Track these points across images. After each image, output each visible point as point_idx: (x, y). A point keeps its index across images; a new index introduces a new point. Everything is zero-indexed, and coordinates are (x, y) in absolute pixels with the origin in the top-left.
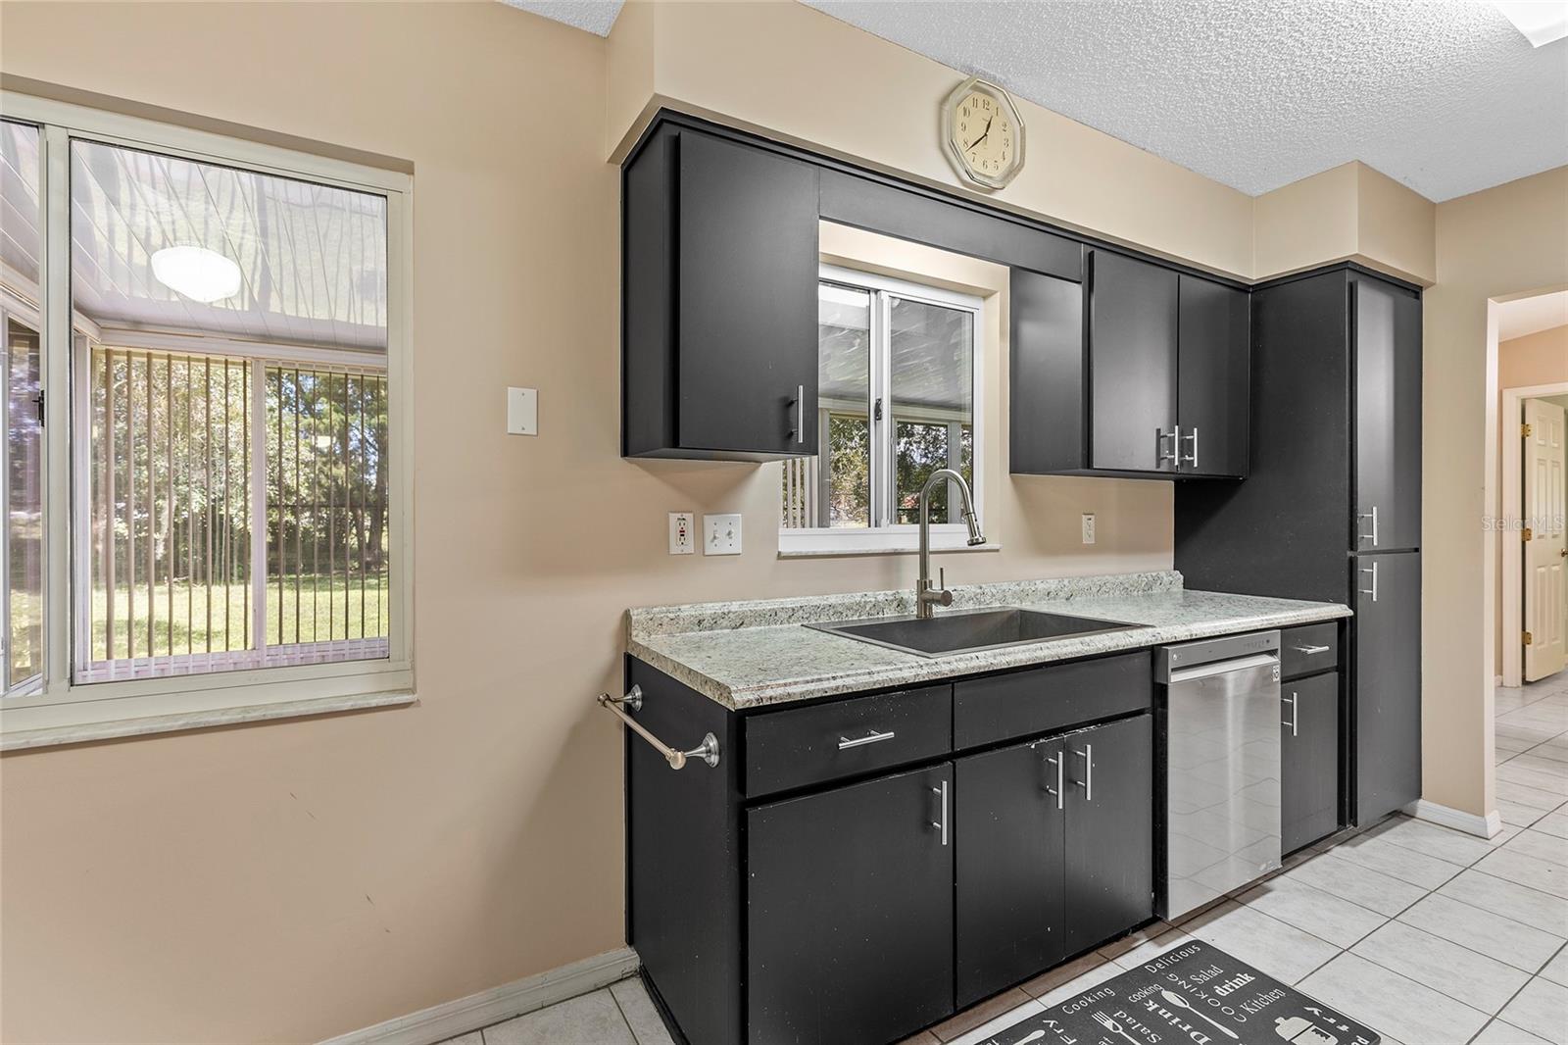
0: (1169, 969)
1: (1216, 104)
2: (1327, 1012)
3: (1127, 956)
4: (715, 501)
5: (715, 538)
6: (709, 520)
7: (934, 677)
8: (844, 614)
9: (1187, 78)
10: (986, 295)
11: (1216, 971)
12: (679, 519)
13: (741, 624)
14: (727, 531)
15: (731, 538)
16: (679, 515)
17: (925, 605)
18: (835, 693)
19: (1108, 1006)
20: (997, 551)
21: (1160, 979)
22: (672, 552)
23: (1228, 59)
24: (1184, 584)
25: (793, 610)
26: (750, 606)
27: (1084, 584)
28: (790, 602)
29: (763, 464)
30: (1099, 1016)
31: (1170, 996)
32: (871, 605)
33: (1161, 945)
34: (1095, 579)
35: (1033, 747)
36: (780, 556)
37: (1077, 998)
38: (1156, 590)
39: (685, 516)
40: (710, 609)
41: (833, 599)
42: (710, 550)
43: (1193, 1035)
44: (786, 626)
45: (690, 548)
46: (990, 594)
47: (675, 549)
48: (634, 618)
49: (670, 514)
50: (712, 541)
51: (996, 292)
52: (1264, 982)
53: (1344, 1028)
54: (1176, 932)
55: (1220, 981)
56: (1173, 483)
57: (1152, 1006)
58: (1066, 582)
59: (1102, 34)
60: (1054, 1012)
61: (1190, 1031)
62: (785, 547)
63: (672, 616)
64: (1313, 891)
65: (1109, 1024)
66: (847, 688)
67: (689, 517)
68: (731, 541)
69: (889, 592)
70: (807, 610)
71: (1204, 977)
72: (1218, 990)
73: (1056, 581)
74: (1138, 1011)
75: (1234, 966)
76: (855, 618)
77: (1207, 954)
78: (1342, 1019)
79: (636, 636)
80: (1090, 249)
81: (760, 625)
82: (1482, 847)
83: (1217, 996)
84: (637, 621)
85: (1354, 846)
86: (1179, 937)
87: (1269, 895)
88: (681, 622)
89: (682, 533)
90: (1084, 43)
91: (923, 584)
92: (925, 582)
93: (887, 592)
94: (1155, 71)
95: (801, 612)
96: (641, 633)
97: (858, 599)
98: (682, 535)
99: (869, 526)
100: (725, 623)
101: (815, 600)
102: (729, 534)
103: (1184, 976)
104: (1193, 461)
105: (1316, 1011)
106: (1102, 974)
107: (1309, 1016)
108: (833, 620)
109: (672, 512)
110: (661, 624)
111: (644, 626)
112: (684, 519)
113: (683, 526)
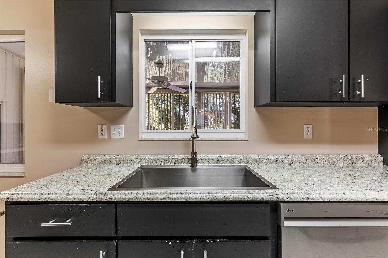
4: (114, 121)
6: (112, 127)
7: (99, 200)
8: (163, 162)
12: (101, 127)
13: (120, 163)
14: (119, 131)
15: (120, 133)
16: (101, 126)
18: (44, 201)
20: (248, 141)
22: (99, 138)
24: (383, 162)
25: (141, 159)
26: (124, 157)
32: (176, 160)
34: (311, 156)
35: (170, 243)
36: (140, 141)
38: (359, 164)
39: (103, 126)
40: (110, 157)
41: (159, 157)
42: (112, 137)
45: (105, 136)
46: (239, 159)
50: (113, 134)
58: (290, 157)
62: (142, 137)
66: (50, 200)
67: (105, 126)
70: (146, 160)
73: (283, 156)
76: (168, 164)
84: (83, 159)
88: (98, 161)
89: (102, 131)
93: (185, 155)
95: (144, 160)
96: (85, 163)
97: (170, 157)
98: (103, 132)
100: (114, 162)
101: (152, 156)
104: (361, 94)
108: (158, 164)
109: (99, 125)
110: (91, 161)
111: (86, 161)
112: (103, 127)
113: (102, 129)
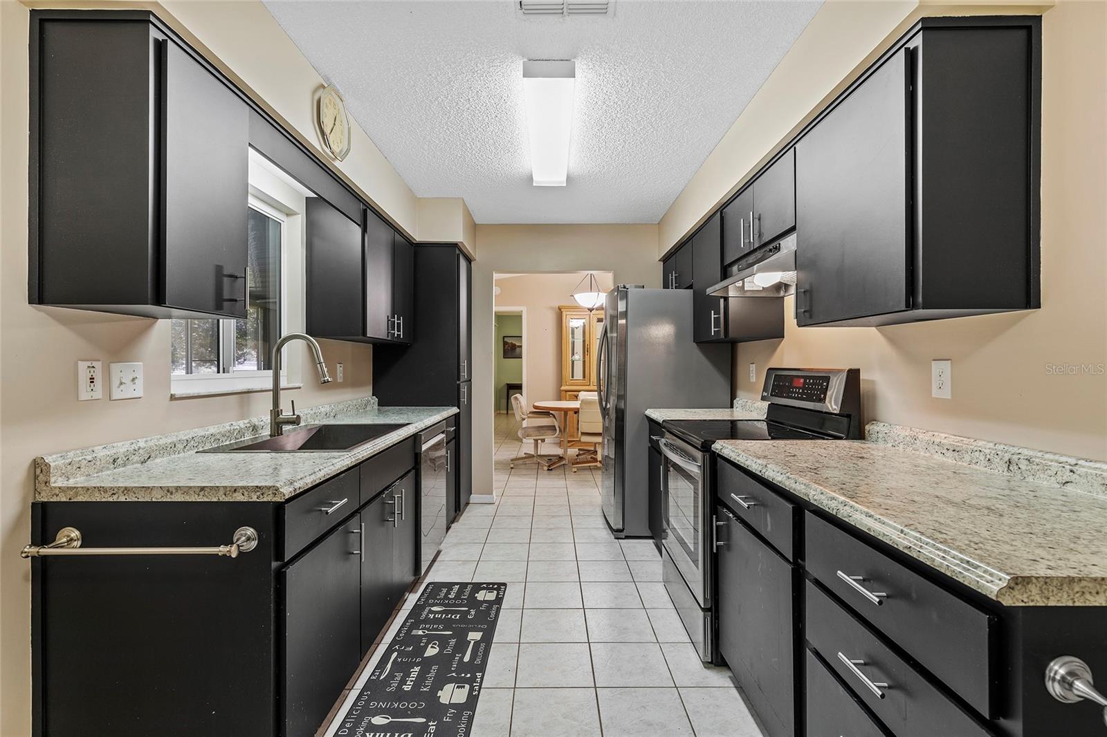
0: (427, 599)
1: (428, 154)
2: (488, 584)
3: (405, 604)
4: (121, 350)
5: (121, 383)
6: (115, 367)
8: (220, 441)
9: (425, 138)
10: (289, 213)
11: (445, 590)
12: (88, 367)
13: (149, 458)
14: (131, 378)
15: (134, 383)
16: (89, 364)
17: (278, 426)
19: (415, 626)
20: (300, 388)
21: (426, 604)
22: (82, 399)
23: (444, 139)
24: (378, 403)
25: (187, 441)
26: (155, 441)
27: (341, 407)
28: (184, 435)
29: (159, 320)
30: (414, 632)
31: (435, 609)
32: (237, 431)
33: (416, 592)
34: (344, 403)
35: (384, 496)
36: (173, 398)
37: (400, 631)
38: (368, 408)
39: (94, 364)
40: (122, 448)
41: (211, 431)
42: (117, 394)
43: (453, 617)
44: (182, 455)
45: (98, 393)
47: (84, 395)
48: (52, 465)
49: (79, 362)
50: (119, 387)
51: (299, 214)
52: (463, 586)
53: (496, 586)
54: (418, 585)
55: (448, 593)
56: (371, 345)
57: (431, 616)
58: (333, 406)
59: (405, 103)
60: (394, 642)
61: (451, 616)
62: (177, 390)
63: (89, 458)
64: (456, 545)
65: (420, 632)
67: (98, 364)
68: (134, 387)
69: (246, 421)
70: (196, 439)
71: (442, 595)
72: (450, 596)
74: (427, 621)
75: (449, 586)
76: (229, 443)
77: (437, 587)
78: (494, 584)
79: (55, 482)
80: (365, 207)
81: (163, 457)
82: (494, 507)
83: (451, 599)
84: (56, 468)
85: (458, 522)
86: (420, 586)
87: (442, 553)
88: (98, 463)
89: (92, 380)
90: (394, 102)
91: (276, 412)
92: (278, 411)
93: (244, 421)
94: (415, 129)
95: (193, 442)
96: (60, 478)
97: (228, 428)
98: (92, 382)
99: (218, 372)
100: (136, 458)
101: (201, 432)
102: (133, 380)
103: (435, 598)
104: (400, 334)
105: (485, 586)
106: (401, 617)
107: (484, 589)
108: (214, 445)
109: (81, 360)
110: (79, 468)
111: (63, 471)
112: (93, 367)
113: (92, 373)
